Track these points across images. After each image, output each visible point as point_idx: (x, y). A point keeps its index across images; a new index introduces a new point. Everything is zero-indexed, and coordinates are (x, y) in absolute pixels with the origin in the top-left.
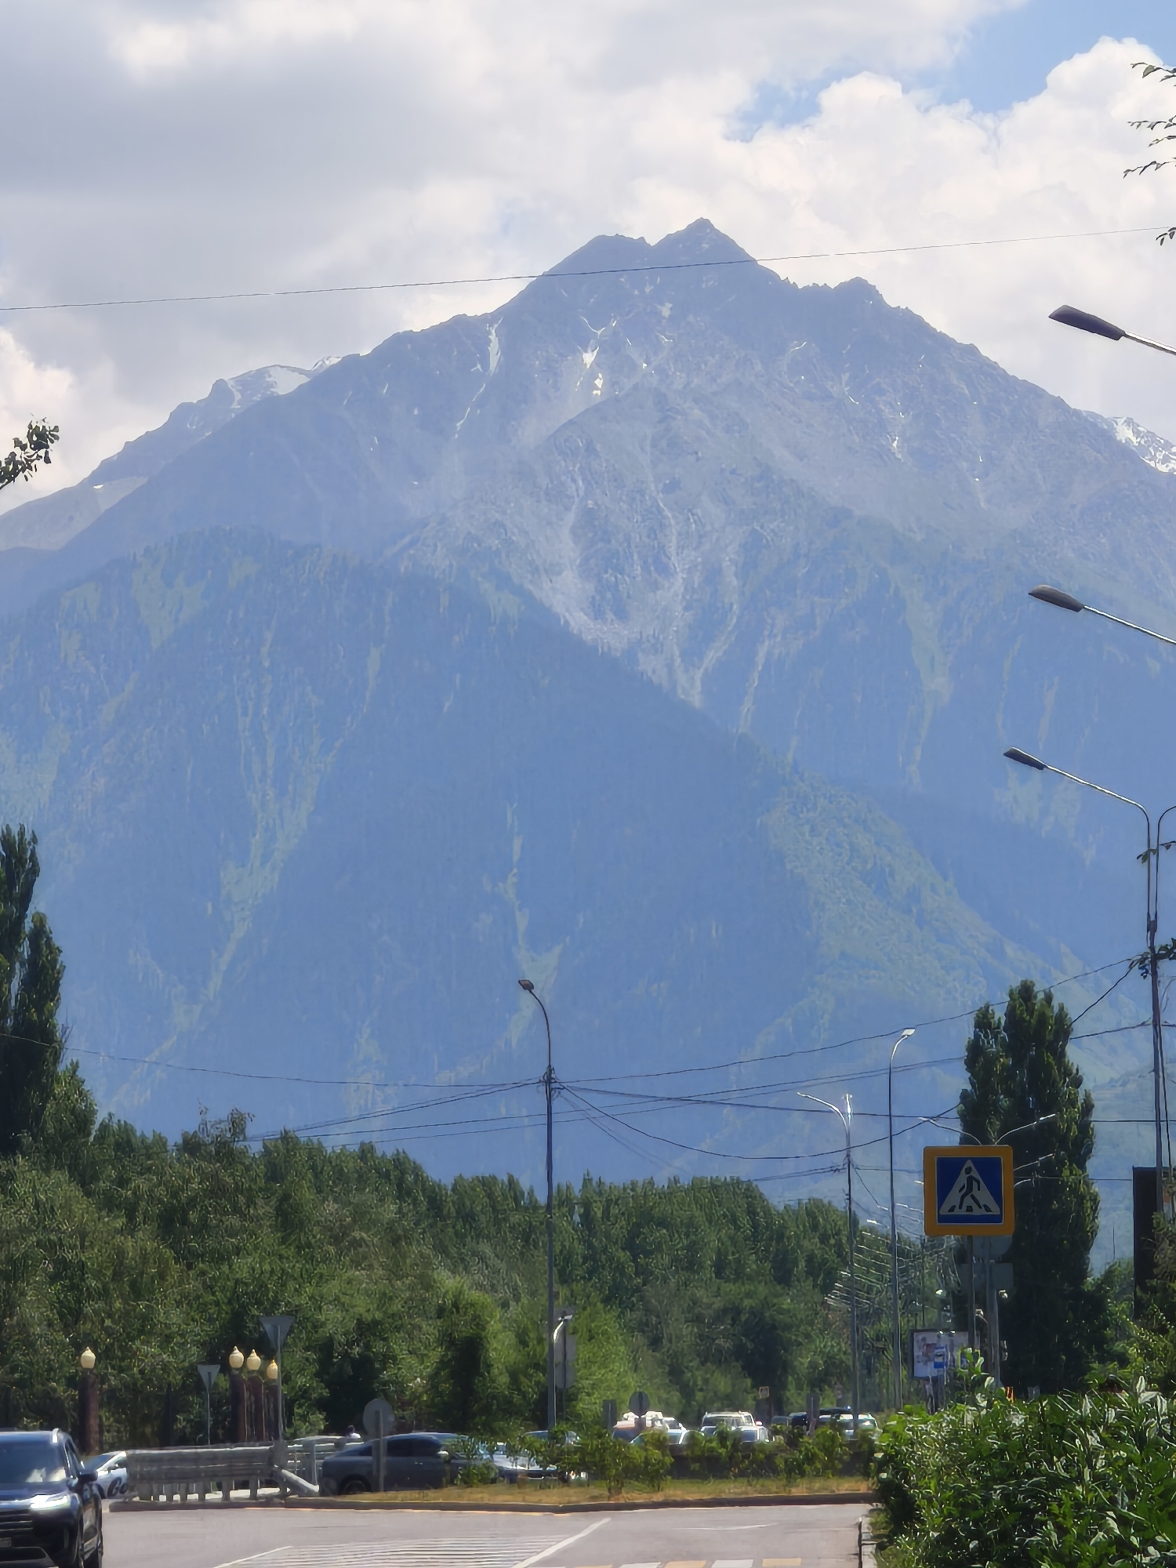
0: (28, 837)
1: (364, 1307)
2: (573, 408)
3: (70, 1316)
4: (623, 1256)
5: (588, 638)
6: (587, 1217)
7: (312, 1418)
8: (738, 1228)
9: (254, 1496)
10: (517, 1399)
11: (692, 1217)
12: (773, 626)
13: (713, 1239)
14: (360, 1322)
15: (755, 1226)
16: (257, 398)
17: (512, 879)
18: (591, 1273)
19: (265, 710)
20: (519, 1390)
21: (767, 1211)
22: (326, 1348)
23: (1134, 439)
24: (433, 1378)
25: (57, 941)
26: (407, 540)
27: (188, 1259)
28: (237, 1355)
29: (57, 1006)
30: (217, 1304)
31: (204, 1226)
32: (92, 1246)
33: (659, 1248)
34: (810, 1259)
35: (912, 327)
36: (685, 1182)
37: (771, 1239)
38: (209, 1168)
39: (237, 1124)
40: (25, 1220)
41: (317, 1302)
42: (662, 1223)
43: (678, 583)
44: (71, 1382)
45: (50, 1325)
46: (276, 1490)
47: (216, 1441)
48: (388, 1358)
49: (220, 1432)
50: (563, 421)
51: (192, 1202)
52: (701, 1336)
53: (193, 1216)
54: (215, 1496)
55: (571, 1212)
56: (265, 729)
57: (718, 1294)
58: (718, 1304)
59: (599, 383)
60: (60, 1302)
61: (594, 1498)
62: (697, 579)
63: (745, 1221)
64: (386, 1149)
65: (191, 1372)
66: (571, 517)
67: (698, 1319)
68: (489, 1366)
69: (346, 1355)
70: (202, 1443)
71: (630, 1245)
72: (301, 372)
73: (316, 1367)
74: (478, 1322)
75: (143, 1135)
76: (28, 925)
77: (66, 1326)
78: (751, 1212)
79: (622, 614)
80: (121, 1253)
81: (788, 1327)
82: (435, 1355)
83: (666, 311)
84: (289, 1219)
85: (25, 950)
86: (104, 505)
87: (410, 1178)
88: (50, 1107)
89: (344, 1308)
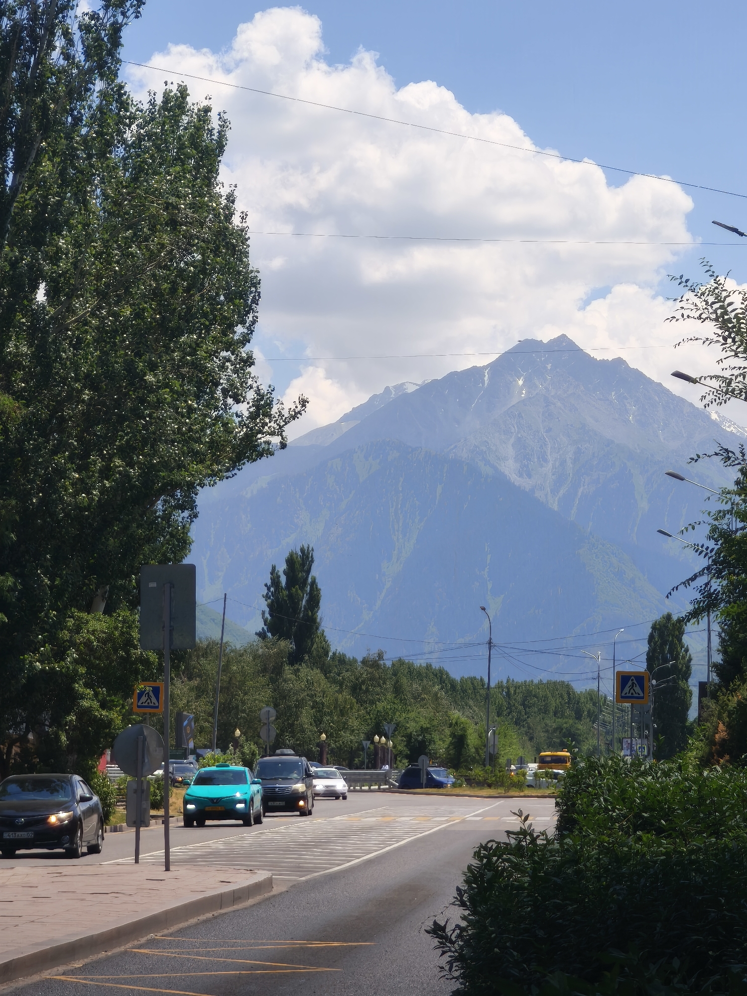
0: (310, 549)
1: (424, 723)
2: (514, 401)
3: (318, 721)
4: (521, 708)
5: (517, 484)
6: (508, 693)
7: (403, 761)
8: (563, 699)
9: (379, 788)
10: (477, 757)
11: (546, 695)
12: (584, 482)
13: (553, 703)
14: (422, 727)
15: (569, 698)
16: (400, 393)
17: (486, 570)
18: (509, 714)
19: (399, 506)
20: (478, 754)
21: (574, 693)
22: (409, 737)
23: (718, 419)
24: (447, 749)
25: (319, 587)
26: (452, 447)
27: (361, 702)
28: (377, 737)
29: (318, 610)
30: (371, 719)
31: (367, 690)
32: (327, 697)
33: (534, 705)
34: (589, 711)
35: (638, 375)
36: (545, 682)
37: (575, 703)
38: (370, 670)
39: (380, 656)
40: (303, 686)
41: (407, 720)
42: (535, 696)
43: (550, 465)
44: (318, 745)
45: (311, 724)
46: (387, 786)
47: (368, 768)
48: (432, 741)
49: (370, 765)
50: (511, 405)
51: (363, 682)
52: (548, 738)
53: (364, 687)
54: (366, 788)
55: (503, 690)
56: (399, 512)
57: (555, 722)
58: (554, 726)
59: (524, 392)
60: (315, 716)
61: (499, 793)
62: (557, 464)
63: (566, 696)
64: (436, 665)
65: (360, 743)
66: (512, 440)
67: (547, 731)
68: (468, 745)
69: (416, 740)
70: (363, 769)
71: (523, 704)
72: (417, 385)
73: (405, 743)
74: (464, 730)
75: (349, 657)
76: (310, 580)
77: (316, 725)
78: (569, 694)
79: (529, 476)
80: (337, 700)
81: (580, 735)
82: (449, 740)
83: (549, 367)
84: (398, 690)
85: (308, 589)
86: (345, 430)
87: (444, 677)
88: (315, 646)
89: (417, 722)
